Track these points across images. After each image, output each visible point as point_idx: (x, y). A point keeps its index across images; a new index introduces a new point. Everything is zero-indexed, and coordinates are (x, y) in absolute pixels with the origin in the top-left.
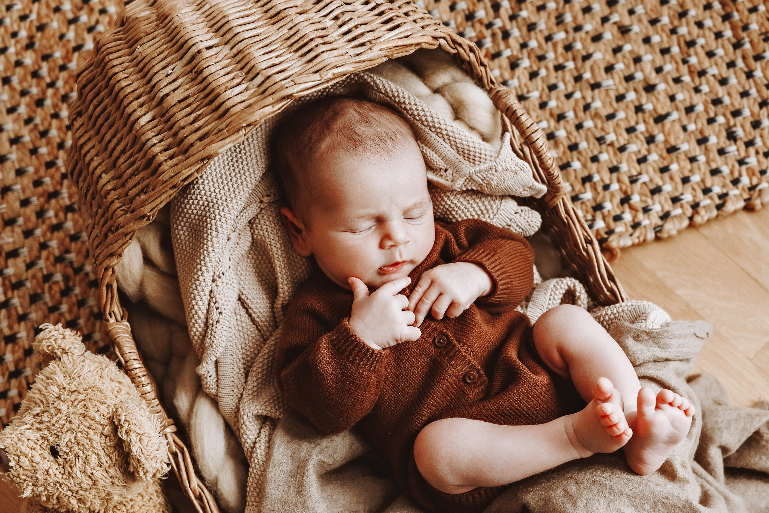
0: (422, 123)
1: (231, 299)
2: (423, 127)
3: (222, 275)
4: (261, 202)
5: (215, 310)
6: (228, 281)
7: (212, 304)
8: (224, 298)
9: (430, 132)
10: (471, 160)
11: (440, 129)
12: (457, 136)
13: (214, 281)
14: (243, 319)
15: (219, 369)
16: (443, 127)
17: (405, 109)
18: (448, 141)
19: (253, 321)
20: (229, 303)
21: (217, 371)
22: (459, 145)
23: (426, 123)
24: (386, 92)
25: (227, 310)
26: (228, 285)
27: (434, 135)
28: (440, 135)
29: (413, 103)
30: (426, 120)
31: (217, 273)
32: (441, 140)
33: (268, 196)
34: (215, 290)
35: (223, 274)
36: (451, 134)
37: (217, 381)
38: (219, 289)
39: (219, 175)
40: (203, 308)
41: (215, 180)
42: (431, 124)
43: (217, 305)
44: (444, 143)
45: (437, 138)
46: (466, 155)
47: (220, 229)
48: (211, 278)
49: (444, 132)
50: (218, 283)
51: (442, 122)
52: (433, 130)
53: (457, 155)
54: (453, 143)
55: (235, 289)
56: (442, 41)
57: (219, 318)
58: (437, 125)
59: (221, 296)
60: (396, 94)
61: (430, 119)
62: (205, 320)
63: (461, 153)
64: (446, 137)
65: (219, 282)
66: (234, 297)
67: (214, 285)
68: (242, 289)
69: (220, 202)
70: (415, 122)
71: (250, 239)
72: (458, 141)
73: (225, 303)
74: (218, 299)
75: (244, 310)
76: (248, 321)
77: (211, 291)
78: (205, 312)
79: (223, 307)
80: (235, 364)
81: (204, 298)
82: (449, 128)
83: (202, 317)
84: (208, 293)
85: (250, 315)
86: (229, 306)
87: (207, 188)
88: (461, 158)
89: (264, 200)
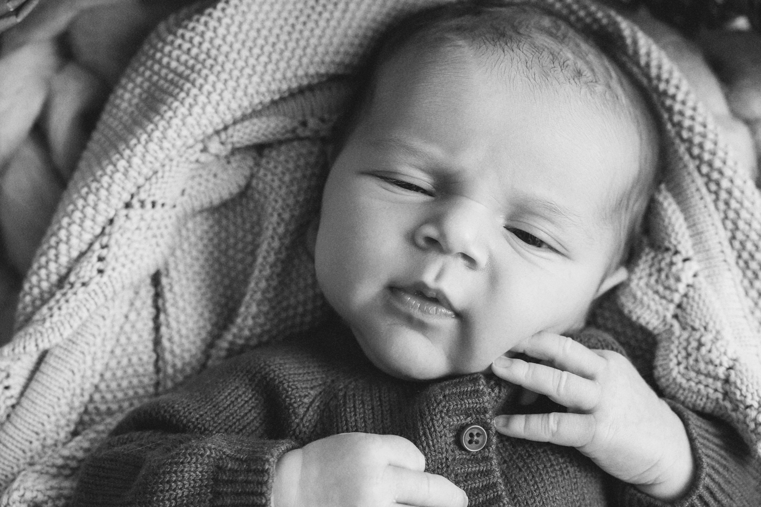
0: (689, 150)
1: (138, 262)
2: (687, 157)
3: (149, 205)
4: (304, 124)
5: (95, 259)
6: (154, 224)
7: (97, 246)
8: (125, 248)
9: (696, 174)
10: (749, 274)
11: (721, 173)
12: (747, 204)
13: (128, 205)
14: (139, 325)
15: (34, 384)
16: (728, 172)
17: (670, 110)
18: (722, 206)
20: (129, 265)
21: (26, 387)
22: (741, 224)
23: (696, 151)
24: (648, 65)
25: (115, 274)
26: (150, 233)
27: (700, 182)
28: (713, 187)
29: (690, 104)
30: (701, 146)
31: (143, 196)
32: (709, 198)
33: (322, 120)
34: (120, 221)
35: (154, 204)
36: (736, 193)
37: (13, 406)
38: (128, 224)
39: (257, 25)
40: (74, 241)
41: (245, 27)
42: (706, 157)
43: (104, 252)
44: (712, 207)
45: (704, 190)
46: (745, 255)
47: (197, 110)
48: (126, 197)
49: (725, 184)
50: (132, 213)
51: (730, 163)
52: (705, 169)
53: (726, 243)
54: (732, 215)
55: (158, 250)
57: (91, 278)
58: (718, 164)
59: (123, 241)
60: (665, 76)
61: (708, 146)
62: (63, 271)
63: (737, 244)
64: (723, 195)
65: (135, 212)
66: (146, 260)
67: (124, 212)
68: (172, 266)
69: (228, 66)
70: (677, 141)
71: (243, 183)
72: (744, 214)
73: (122, 260)
74: (112, 242)
75: (153, 310)
76: (148, 336)
77: (111, 222)
78: (75, 254)
79: (113, 263)
80: (68, 394)
81: (88, 223)
83: (64, 260)
84: (101, 219)
86: (125, 271)
87: (221, 31)
88: (731, 256)
89: (312, 123)
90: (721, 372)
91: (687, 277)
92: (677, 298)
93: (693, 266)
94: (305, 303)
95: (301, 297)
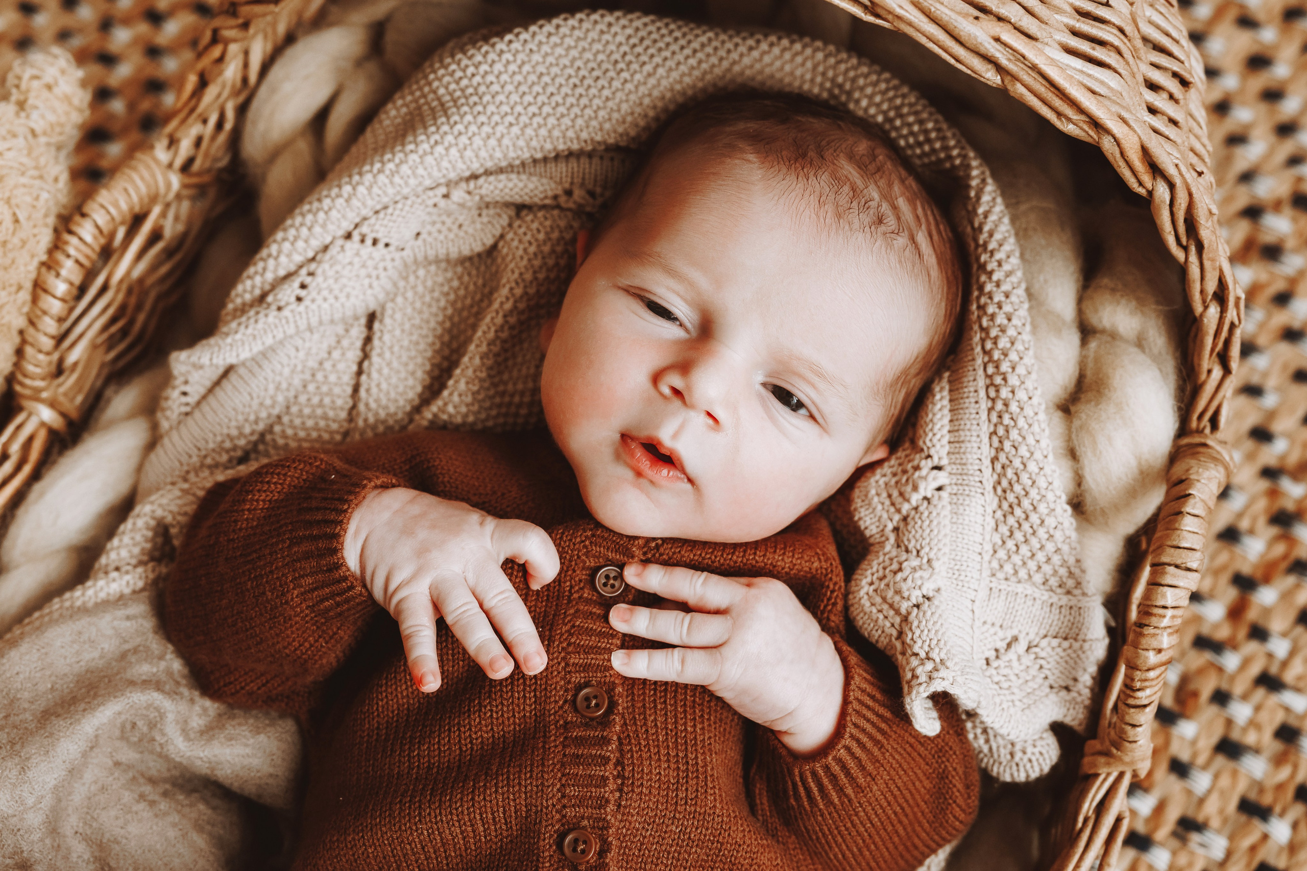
0: (983, 341)
1: (343, 299)
2: (978, 349)
3: (369, 242)
4: (569, 193)
5: (296, 284)
6: (370, 263)
7: (304, 271)
8: (331, 281)
9: (980, 372)
10: (1005, 506)
11: (1005, 379)
12: (1021, 422)
13: (348, 236)
14: (341, 366)
15: (211, 399)
16: (1013, 380)
17: (981, 288)
18: (994, 418)
19: (356, 389)
20: (331, 300)
21: (204, 397)
22: (1007, 445)
23: (989, 345)
24: (980, 229)
25: (314, 307)
26: (363, 272)
27: (981, 382)
28: (992, 394)
29: (1005, 287)
30: (995, 341)
31: (365, 229)
32: (984, 405)
33: (591, 194)
34: (333, 251)
35: (375, 242)
36: (1014, 407)
37: (187, 414)
38: (340, 257)
39: (541, 69)
40: (283, 259)
41: (527, 68)
42: (996, 355)
43: (308, 280)
44: (984, 415)
45: (982, 393)
46: (1005, 483)
47: (440, 149)
48: (347, 226)
49: (1004, 393)
50: (348, 245)
51: (1021, 370)
52: (991, 370)
53: (987, 462)
54: (1001, 431)
55: (369, 292)
56: (1162, 192)
57: (288, 304)
58: (1005, 367)
59: (331, 273)
60: (991, 246)
61: (1003, 343)
62: (267, 287)
63: (998, 467)
64: (999, 406)
65: (353, 245)
66: (353, 300)
67: (340, 242)
68: (389, 312)
69: (491, 108)
70: (976, 327)
71: (489, 242)
72: (1014, 434)
73: (325, 293)
74: (319, 272)
75: (359, 354)
76: (348, 379)
77: (326, 248)
78: (282, 273)
79: (314, 294)
80: (240, 418)
81: (300, 244)
82: (1021, 395)
83: (269, 276)
84: (316, 244)
85: (360, 372)
86: (325, 306)
87: (498, 67)
88: (989, 479)
89: (578, 194)
90: (904, 606)
91: (927, 488)
92: (905, 508)
93: (942, 478)
94: (522, 394)
95: (520, 386)
